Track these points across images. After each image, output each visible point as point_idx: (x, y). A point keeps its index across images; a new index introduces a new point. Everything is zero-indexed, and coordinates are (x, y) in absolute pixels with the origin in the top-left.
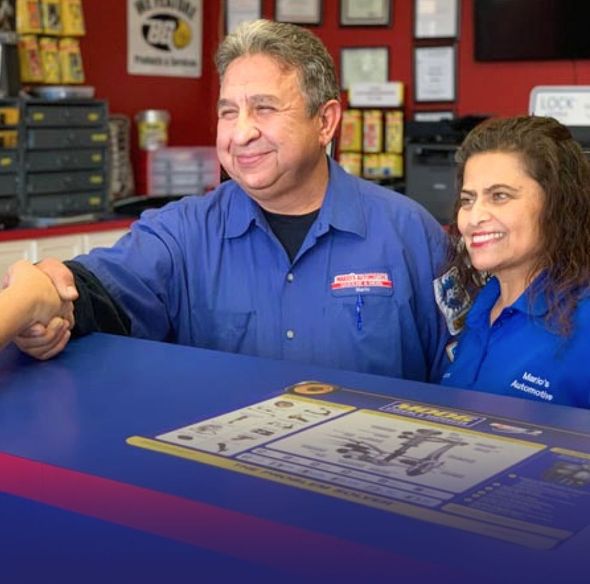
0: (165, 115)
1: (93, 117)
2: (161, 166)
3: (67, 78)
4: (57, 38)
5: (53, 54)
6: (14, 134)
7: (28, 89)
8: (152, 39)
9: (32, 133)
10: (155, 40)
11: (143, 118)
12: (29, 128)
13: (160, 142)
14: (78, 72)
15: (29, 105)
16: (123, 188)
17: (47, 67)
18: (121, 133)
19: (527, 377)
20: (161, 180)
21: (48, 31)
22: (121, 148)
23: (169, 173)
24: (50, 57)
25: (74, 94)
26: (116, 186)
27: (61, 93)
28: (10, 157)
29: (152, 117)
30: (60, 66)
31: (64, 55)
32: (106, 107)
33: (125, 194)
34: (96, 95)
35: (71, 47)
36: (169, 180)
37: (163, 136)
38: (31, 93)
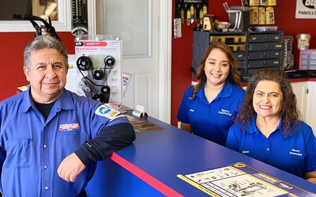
0: (309, 36)
1: (277, 38)
2: (306, 57)
3: (268, 23)
4: (265, 7)
5: (263, 13)
6: (244, 45)
7: (251, 28)
8: (306, 4)
9: (251, 45)
10: (308, 5)
11: (299, 37)
12: (250, 43)
13: (306, 47)
14: (273, 20)
15: (251, 34)
16: (288, 65)
17: (260, 18)
18: (289, 44)
19: (293, 150)
20: (305, 62)
21: (261, 4)
22: (288, 50)
23: (309, 60)
24: (262, 14)
25: (270, 29)
26: (285, 65)
27: (264, 29)
28: (241, 54)
29: (303, 37)
30: (265, 18)
31: (268, 13)
32: (282, 34)
33: (288, 68)
34: (278, 29)
35: (270, 10)
36: (308, 62)
37: (308, 44)
38: (253, 30)
